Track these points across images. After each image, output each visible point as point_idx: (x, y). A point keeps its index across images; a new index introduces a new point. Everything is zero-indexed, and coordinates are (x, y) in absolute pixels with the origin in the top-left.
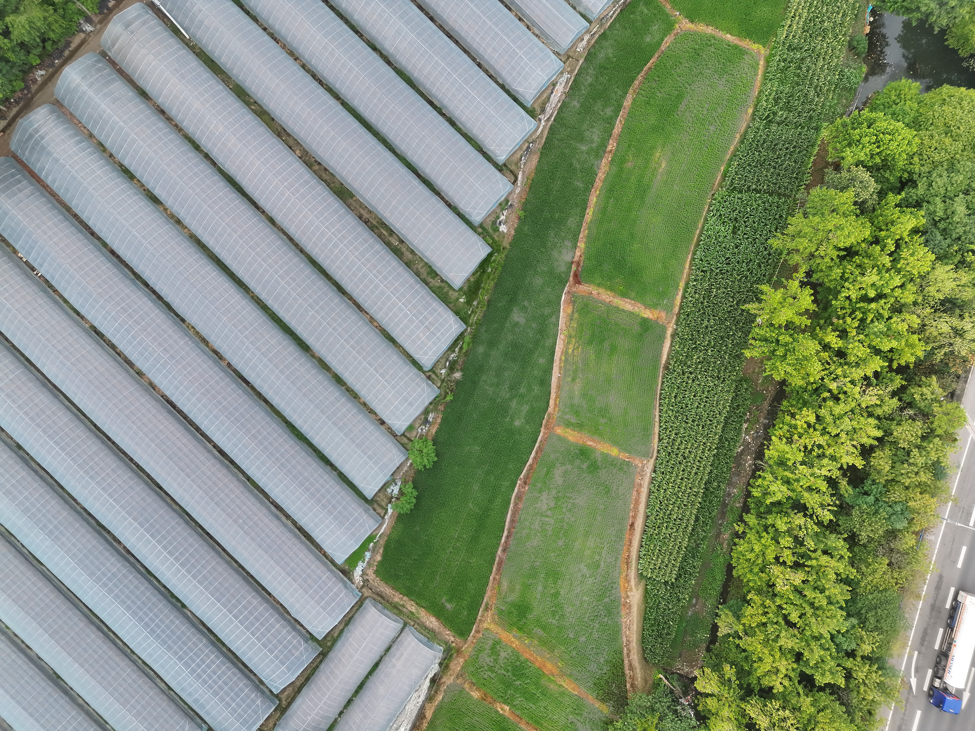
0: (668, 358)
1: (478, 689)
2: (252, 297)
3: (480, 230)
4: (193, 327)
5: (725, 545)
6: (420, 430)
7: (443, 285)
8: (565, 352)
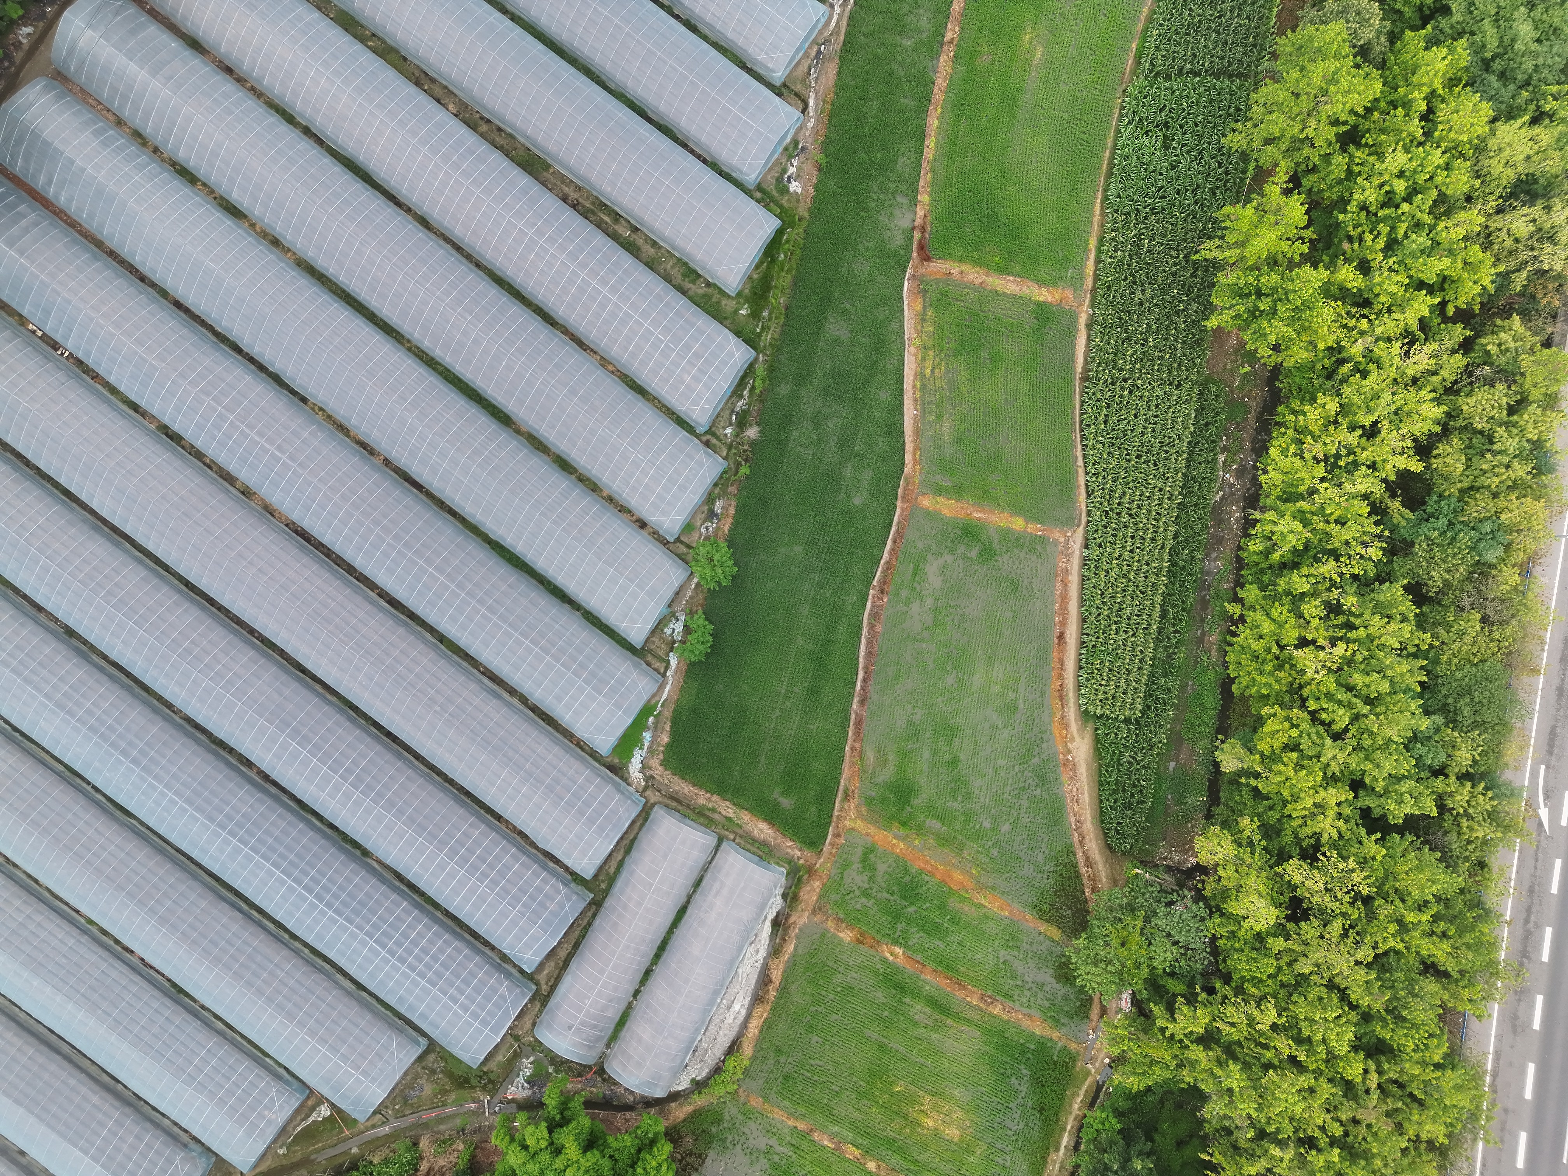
0: (1086, 362)
1: (850, 927)
2: (409, 349)
3: (758, 195)
4: (321, 409)
5: (1214, 653)
6: (703, 530)
7: (710, 290)
8: (920, 375)
